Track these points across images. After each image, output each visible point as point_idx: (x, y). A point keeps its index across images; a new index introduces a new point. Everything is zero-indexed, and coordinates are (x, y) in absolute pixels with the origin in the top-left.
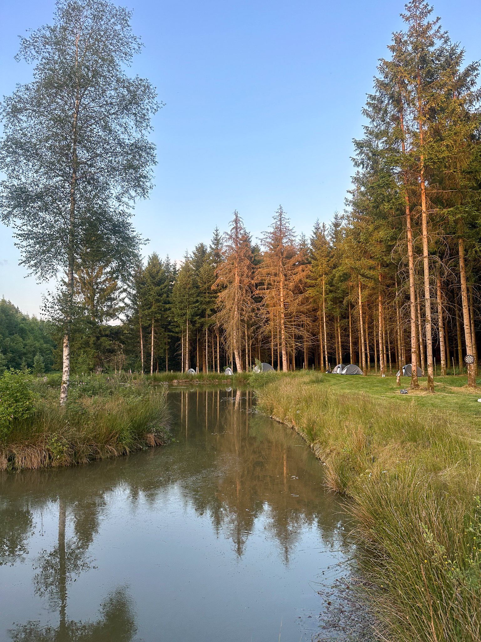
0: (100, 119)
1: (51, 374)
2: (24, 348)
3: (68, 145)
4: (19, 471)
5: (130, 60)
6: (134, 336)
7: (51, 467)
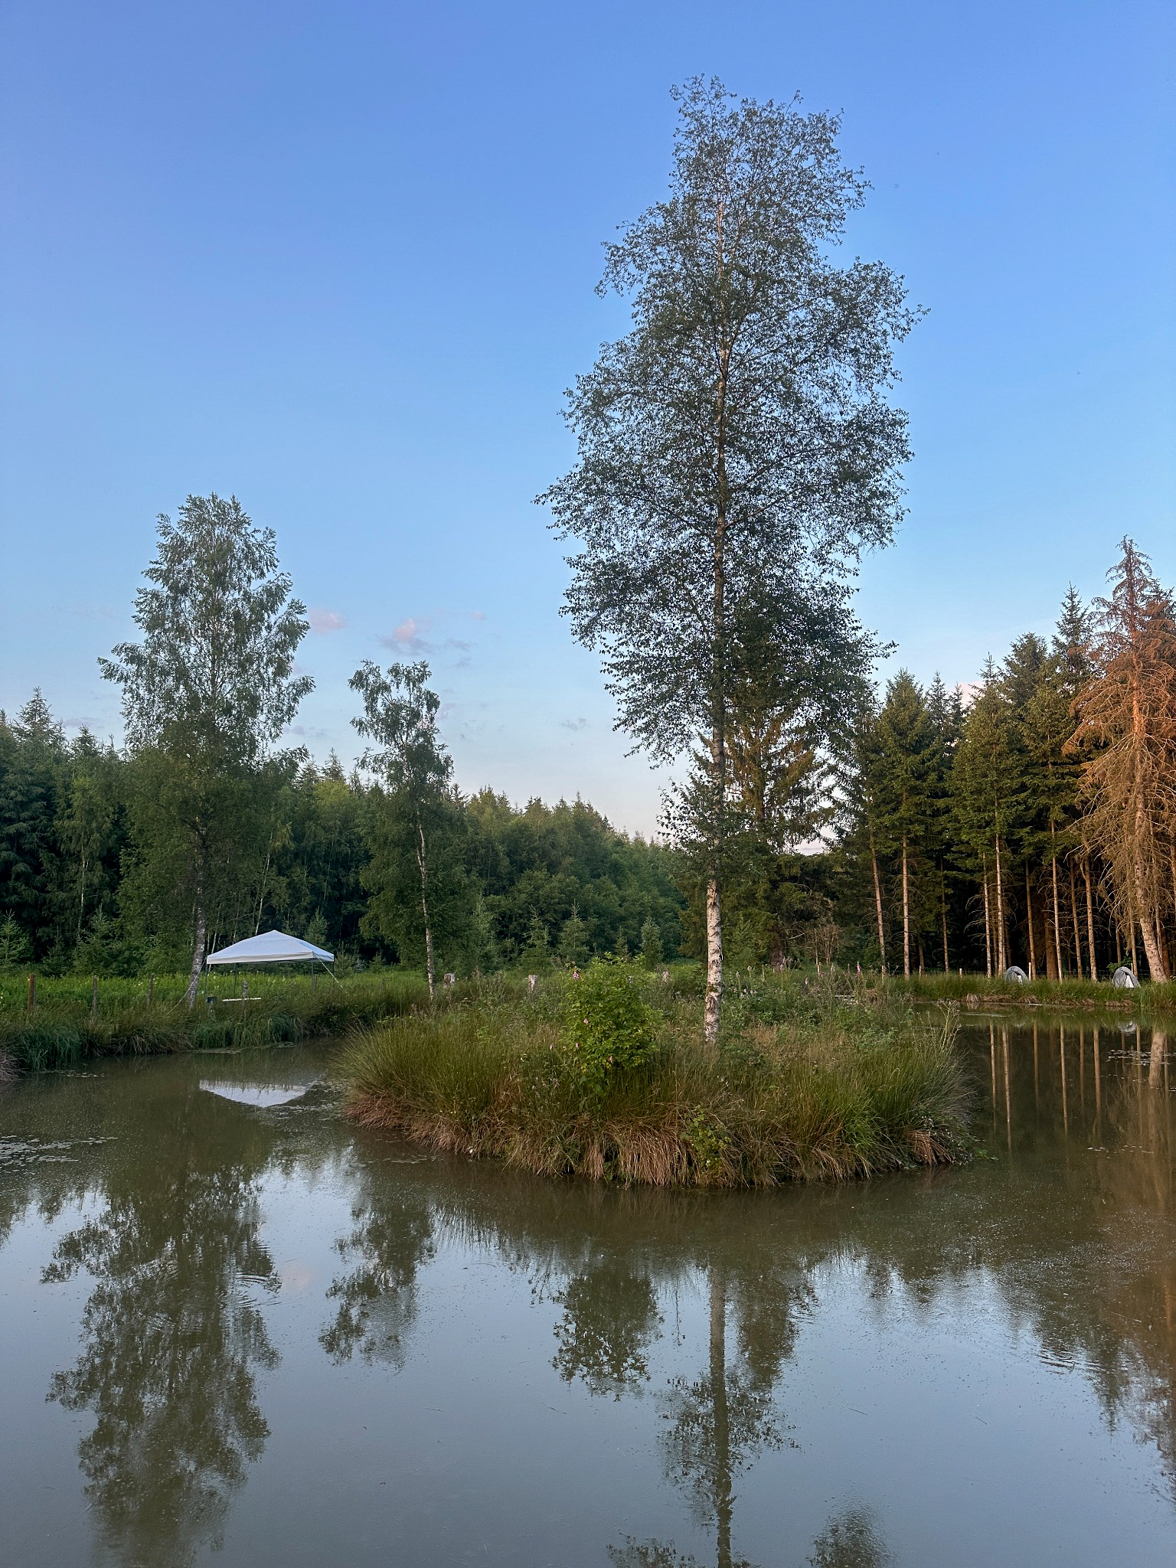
0: (776, 381)
1: (675, 964)
2: (620, 906)
3: (708, 455)
4: (627, 1186)
5: (838, 230)
6: (859, 879)
7: (694, 1185)
